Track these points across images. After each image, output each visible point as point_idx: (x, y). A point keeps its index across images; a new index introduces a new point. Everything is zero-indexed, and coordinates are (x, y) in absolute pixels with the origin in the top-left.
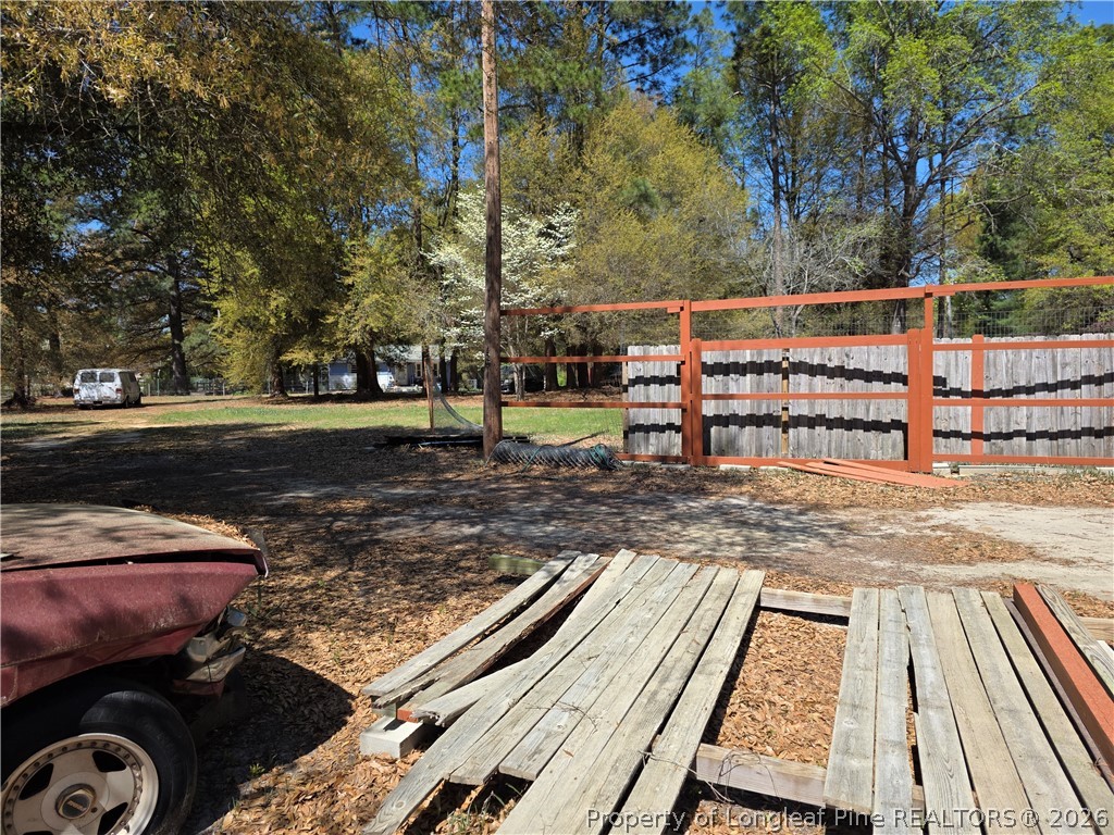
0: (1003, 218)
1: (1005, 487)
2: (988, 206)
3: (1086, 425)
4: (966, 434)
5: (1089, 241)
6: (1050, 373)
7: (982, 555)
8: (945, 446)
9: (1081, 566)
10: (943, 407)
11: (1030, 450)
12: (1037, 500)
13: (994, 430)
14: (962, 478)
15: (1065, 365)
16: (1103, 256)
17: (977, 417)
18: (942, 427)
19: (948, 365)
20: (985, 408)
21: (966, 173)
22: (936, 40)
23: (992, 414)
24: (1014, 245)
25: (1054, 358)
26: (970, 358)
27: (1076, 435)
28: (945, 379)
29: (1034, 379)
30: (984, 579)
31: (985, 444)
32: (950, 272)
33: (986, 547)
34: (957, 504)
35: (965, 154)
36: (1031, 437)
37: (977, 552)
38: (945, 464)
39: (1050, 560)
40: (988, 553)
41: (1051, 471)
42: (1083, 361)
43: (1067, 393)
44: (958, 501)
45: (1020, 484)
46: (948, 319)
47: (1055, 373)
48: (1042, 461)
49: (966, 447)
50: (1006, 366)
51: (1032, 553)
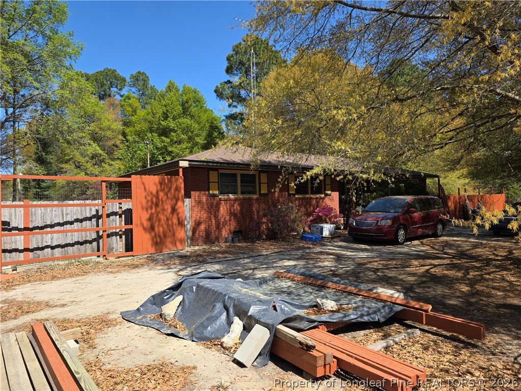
0: (45, 145)
1: (39, 274)
2: (37, 138)
3: (77, 240)
4: (21, 250)
5: (82, 160)
6: (61, 218)
7: (23, 312)
8: (10, 257)
9: (69, 305)
10: (8, 237)
11: (52, 254)
12: (54, 278)
13: (35, 246)
14: (18, 273)
15: (67, 214)
16: (88, 167)
17: (26, 241)
18: (8, 247)
19: (11, 215)
20: (30, 236)
21: (27, 121)
22: (8, 52)
23: (34, 239)
24: (50, 158)
25: (62, 211)
26: (22, 212)
27: (72, 245)
28: (9, 222)
29: (54, 221)
30: (22, 324)
31: (31, 254)
32: (19, 167)
33: (25, 308)
34: (13, 287)
35: (26, 111)
36: (53, 248)
37: (20, 311)
38: (10, 267)
39: (56, 306)
40: (26, 310)
41: (61, 263)
42: (75, 213)
43: (68, 227)
44: (14, 286)
45: (47, 271)
46: (19, 190)
47: (63, 218)
48: (58, 259)
49: (21, 257)
50: (41, 215)
51: (48, 305)
